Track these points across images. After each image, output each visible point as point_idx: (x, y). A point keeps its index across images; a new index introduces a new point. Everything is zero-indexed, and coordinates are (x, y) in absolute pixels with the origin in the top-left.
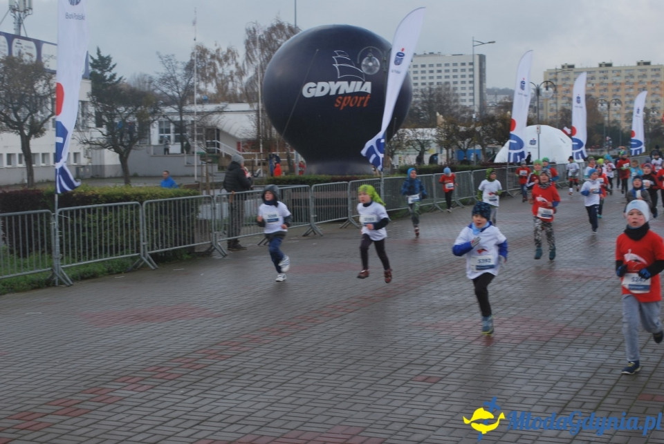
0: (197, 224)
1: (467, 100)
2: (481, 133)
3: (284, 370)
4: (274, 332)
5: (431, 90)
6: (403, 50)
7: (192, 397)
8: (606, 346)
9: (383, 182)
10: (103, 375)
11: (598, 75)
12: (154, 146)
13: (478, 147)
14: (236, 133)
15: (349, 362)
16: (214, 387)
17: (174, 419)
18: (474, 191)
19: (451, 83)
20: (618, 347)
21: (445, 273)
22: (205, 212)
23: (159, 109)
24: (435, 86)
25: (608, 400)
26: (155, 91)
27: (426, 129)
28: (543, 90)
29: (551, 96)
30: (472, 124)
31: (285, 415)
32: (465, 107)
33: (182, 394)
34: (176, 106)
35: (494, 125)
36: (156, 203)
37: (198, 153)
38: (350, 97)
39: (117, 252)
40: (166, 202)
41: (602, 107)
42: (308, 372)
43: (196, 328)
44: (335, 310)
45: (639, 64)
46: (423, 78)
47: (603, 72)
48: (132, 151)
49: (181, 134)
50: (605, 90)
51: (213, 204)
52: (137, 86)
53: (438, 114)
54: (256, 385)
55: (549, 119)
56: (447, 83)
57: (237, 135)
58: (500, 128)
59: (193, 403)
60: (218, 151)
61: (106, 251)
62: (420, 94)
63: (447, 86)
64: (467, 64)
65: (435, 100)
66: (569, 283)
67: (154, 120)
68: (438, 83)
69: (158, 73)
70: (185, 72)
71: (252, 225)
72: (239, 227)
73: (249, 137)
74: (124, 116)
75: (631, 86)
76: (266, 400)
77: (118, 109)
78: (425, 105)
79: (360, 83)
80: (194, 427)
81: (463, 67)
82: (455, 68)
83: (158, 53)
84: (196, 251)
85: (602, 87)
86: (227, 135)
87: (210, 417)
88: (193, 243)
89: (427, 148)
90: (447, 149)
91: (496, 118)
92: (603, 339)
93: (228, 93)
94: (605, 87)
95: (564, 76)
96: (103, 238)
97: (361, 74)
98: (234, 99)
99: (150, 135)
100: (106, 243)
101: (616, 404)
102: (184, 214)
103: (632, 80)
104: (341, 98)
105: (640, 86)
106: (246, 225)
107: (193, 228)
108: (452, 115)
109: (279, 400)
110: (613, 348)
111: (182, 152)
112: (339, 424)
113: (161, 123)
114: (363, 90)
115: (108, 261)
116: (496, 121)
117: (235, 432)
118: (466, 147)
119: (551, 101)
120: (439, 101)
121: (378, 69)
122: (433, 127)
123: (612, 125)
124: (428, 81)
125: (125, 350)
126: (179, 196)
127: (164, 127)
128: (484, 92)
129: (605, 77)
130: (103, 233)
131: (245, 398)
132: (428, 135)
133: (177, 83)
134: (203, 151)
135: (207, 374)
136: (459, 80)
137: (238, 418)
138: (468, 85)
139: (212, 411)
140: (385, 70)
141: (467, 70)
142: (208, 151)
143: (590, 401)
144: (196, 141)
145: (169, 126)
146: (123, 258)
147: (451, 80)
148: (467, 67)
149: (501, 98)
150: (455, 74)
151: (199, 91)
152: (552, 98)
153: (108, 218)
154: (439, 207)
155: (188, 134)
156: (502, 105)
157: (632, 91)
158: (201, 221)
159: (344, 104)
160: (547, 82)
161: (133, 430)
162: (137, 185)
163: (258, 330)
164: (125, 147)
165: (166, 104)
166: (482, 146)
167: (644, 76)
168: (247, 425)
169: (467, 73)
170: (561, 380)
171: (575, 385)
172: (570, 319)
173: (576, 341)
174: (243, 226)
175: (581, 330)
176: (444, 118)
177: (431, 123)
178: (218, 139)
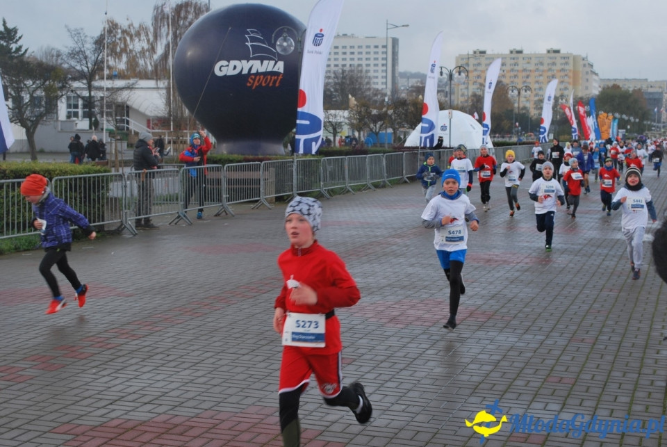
0: (107, 202)
1: (380, 83)
2: (393, 117)
3: (197, 350)
4: (187, 312)
5: (343, 72)
6: (321, 30)
7: (104, 376)
8: (515, 329)
9: (295, 164)
10: (13, 353)
11: (509, 62)
12: (61, 121)
13: (390, 130)
14: (146, 109)
15: (263, 342)
16: (126, 367)
17: (86, 398)
18: (386, 174)
19: (364, 65)
20: (527, 330)
21: (358, 255)
22: (115, 190)
23: (67, 83)
24: (347, 68)
25: (518, 383)
26: (63, 65)
27: (338, 111)
28: (456, 75)
29: (463, 81)
30: (385, 106)
31: (199, 395)
32: (377, 90)
33: (94, 374)
34: (85, 81)
35: (405, 108)
36: (66, 180)
37: (106, 130)
38: (262, 77)
39: (24, 229)
40: (76, 179)
41: (512, 94)
42: (222, 352)
43: (108, 307)
44: (249, 291)
45: (549, 52)
46: (336, 59)
47: (514, 59)
48: (39, 126)
49: (90, 110)
50: (515, 76)
51: (124, 182)
52: (44, 61)
53: (350, 96)
54: (169, 365)
55: (460, 104)
56: (359, 65)
57: (148, 113)
58: (412, 112)
59: (106, 383)
60: (128, 128)
61: (13, 228)
62: (333, 75)
63: (360, 68)
64: (380, 47)
65: (348, 82)
66: (479, 267)
67: (62, 95)
68: (350, 65)
69: (67, 47)
70: (94, 46)
71: (164, 204)
72: (150, 206)
73: (159, 115)
74: (31, 89)
75: (541, 73)
76: (180, 380)
77: (25, 82)
78: (338, 87)
79: (272, 63)
80: (107, 407)
81: (376, 50)
82: (368, 50)
83: (66, 26)
84: (106, 229)
85: (512, 74)
86: (137, 112)
87: (123, 397)
88: (103, 221)
89: (339, 130)
90: (359, 132)
91: (408, 102)
92: (512, 322)
93: (138, 70)
94: (516, 73)
95: (476, 62)
96: (10, 214)
97: (273, 54)
98: (144, 76)
99: (57, 110)
100: (13, 220)
101: (526, 386)
102: (94, 192)
103: (541, 68)
104: (253, 77)
105: (550, 74)
106: (157, 204)
107: (103, 206)
108: (365, 97)
109: (193, 380)
110: (522, 331)
111: (91, 128)
112: (253, 404)
113: (68, 98)
114: (276, 69)
115: (15, 237)
116: (408, 105)
117: (149, 412)
118: (377, 130)
119: (462, 87)
120: (352, 83)
121: (292, 48)
122: (345, 109)
123: (521, 112)
124: (340, 63)
125: (35, 329)
126: (89, 173)
127: (72, 102)
128: (397, 75)
129: (516, 64)
130: (11, 209)
131: (159, 377)
132: (340, 117)
133: (86, 58)
134: (112, 128)
135: (120, 354)
136: (372, 62)
137: (152, 398)
138: (380, 68)
139: (125, 391)
140: (299, 50)
141: (380, 53)
142: (117, 128)
143: (500, 382)
144: (105, 117)
145: (78, 101)
146: (32, 235)
147: (364, 63)
148: (380, 50)
149: (413, 82)
150: (368, 56)
151: (109, 67)
152: (464, 83)
153: (16, 193)
154: (350, 189)
155: (97, 110)
156: (414, 89)
157: (541, 78)
158: (111, 199)
159: (256, 83)
160: (460, 67)
161: (45, 410)
162: (46, 161)
163: (170, 310)
164: (32, 121)
165: (74, 79)
166: (394, 130)
167: (554, 64)
168: (161, 405)
169: (380, 56)
170: (471, 362)
171: (485, 367)
172: (480, 302)
173: (487, 324)
174: (154, 204)
175: (491, 313)
176: (356, 100)
177: (343, 105)
178: (128, 116)
